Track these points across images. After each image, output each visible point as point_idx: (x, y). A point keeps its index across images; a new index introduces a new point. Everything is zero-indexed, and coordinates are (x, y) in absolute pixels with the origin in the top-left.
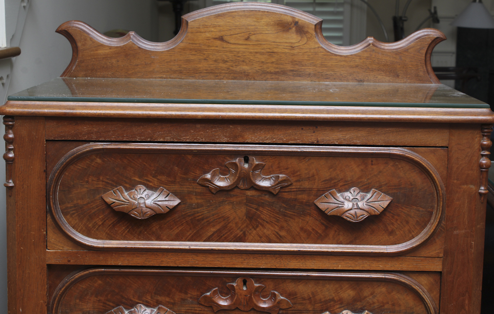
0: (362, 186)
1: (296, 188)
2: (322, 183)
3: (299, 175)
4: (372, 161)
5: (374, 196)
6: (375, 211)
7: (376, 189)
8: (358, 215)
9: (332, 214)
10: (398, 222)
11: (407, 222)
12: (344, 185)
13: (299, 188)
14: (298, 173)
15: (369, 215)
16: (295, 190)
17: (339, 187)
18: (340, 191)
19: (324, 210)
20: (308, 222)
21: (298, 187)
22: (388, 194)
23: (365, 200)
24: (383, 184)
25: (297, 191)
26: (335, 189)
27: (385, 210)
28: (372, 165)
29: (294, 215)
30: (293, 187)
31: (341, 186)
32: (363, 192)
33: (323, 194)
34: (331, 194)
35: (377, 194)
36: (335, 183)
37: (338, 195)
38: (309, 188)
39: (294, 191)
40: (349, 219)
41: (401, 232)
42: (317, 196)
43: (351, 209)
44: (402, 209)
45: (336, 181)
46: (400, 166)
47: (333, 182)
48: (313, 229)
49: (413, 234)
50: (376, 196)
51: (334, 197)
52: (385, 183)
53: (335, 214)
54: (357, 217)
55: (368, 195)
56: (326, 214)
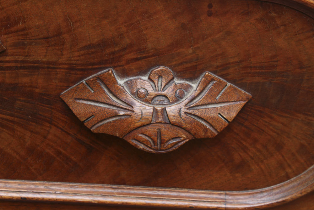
0: (181, 64)
1: (16, 61)
2: (82, 52)
3: (22, 30)
4: (210, 6)
5: (206, 92)
6: (206, 130)
7: (215, 73)
8: (165, 138)
9: (101, 131)
10: (259, 146)
11: (279, 147)
12: (137, 59)
13: (22, 62)
14: (20, 26)
15: (191, 137)
16: (13, 64)
17: (123, 62)
18: (124, 74)
19: (82, 119)
20: (45, 137)
21: (21, 58)
22: (242, 86)
23: (185, 101)
24: (232, 60)
25: (17, 68)
26: (114, 67)
27: (231, 125)
28: (210, 14)
29: (13, 122)
30: (8, 58)
31: (129, 62)
32: (181, 77)
33: (82, 79)
34: (102, 82)
35: (215, 86)
36: (113, 53)
37: (121, 82)
38: (48, 63)
39: (9, 68)
40: (141, 146)
41: (262, 166)
42: (68, 83)
43: (149, 124)
44: (271, 118)
45: (117, 49)
46: (279, 22)
47: (108, 51)
48: (59, 153)
49: (289, 170)
50: (211, 90)
51: (108, 89)
52: (236, 59)
53: (109, 131)
54: (162, 142)
55: (194, 86)
56: (88, 130)
